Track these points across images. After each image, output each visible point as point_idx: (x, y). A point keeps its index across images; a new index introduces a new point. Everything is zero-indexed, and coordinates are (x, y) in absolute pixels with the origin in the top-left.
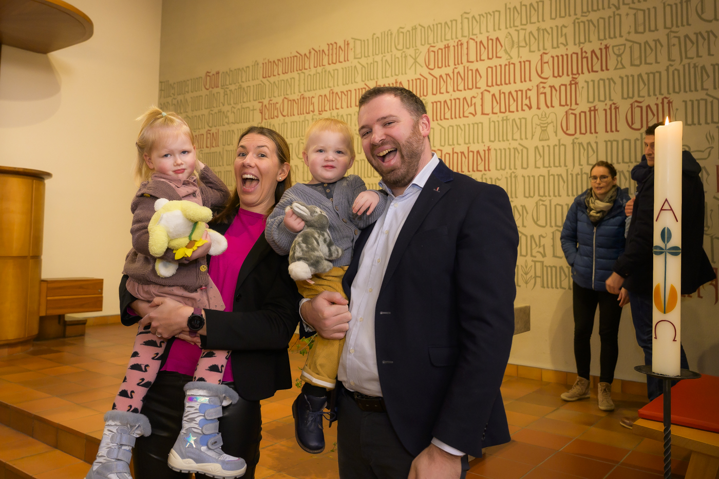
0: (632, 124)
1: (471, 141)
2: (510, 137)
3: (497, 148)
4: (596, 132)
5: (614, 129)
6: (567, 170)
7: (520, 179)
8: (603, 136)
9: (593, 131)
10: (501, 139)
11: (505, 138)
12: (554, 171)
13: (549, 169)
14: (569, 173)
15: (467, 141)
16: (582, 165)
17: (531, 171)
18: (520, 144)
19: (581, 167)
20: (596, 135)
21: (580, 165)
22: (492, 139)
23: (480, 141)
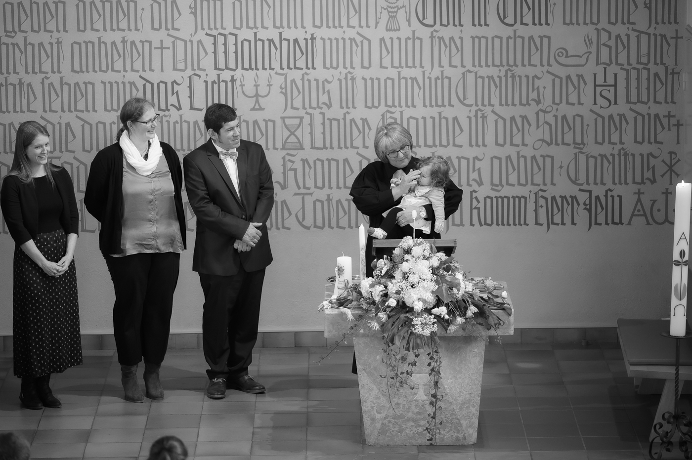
0: (505, 18)
1: (285, 24)
2: (344, 22)
3: (326, 38)
4: (461, 25)
5: (482, 22)
6: (424, 72)
7: (360, 83)
8: (469, 31)
9: (457, 23)
10: (331, 24)
11: (337, 24)
12: (407, 72)
13: (400, 69)
14: (426, 77)
15: (278, 24)
16: (443, 67)
17: (374, 72)
18: (358, 33)
19: (442, 69)
20: (461, 28)
21: (440, 66)
22: (318, 23)
23: (299, 24)
